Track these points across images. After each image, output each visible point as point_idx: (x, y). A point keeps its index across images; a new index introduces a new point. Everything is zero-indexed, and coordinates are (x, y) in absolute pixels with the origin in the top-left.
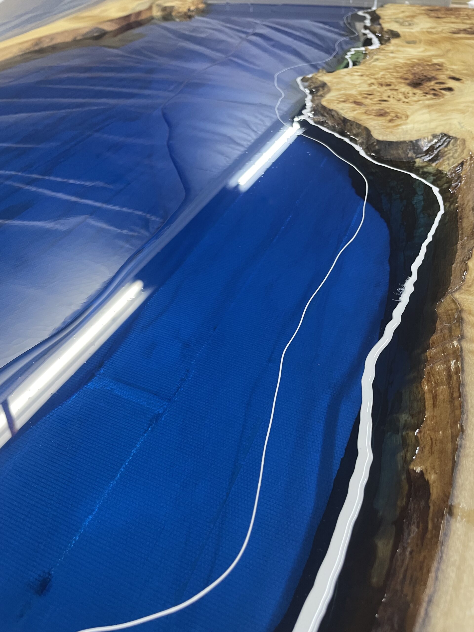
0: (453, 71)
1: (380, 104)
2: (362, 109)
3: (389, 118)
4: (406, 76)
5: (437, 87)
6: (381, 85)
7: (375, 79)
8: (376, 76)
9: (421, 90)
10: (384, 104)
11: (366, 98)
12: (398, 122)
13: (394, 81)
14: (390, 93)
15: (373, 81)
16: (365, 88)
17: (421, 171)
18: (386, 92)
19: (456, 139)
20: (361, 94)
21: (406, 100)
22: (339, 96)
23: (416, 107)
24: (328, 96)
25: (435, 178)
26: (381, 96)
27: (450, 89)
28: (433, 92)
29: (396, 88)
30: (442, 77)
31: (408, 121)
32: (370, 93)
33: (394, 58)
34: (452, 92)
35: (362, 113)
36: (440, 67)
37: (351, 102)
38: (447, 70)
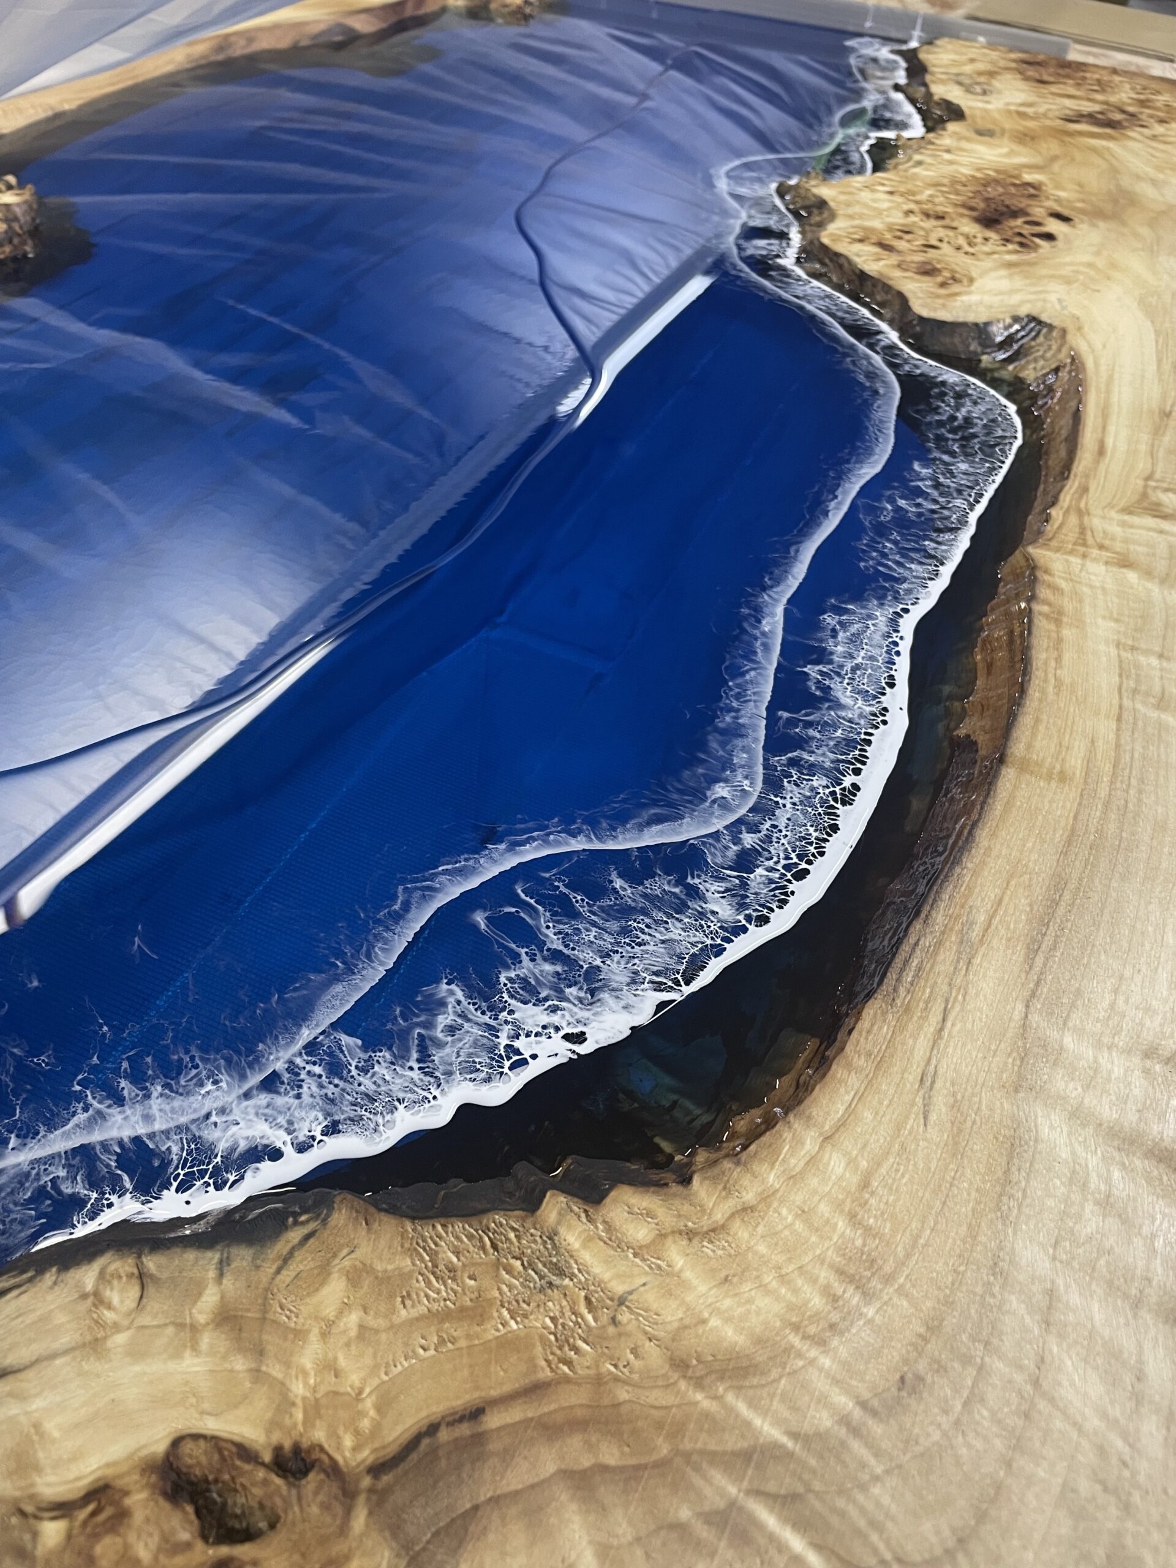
0: (1058, 200)
1: (925, 252)
2: (894, 259)
3: (939, 279)
4: (973, 203)
5: (1027, 230)
6: (927, 215)
7: (917, 202)
8: (918, 198)
9: (997, 232)
10: (932, 253)
11: (900, 238)
12: (955, 288)
13: (950, 210)
14: (942, 233)
15: (912, 206)
16: (897, 218)
17: (989, 375)
18: (936, 231)
19: (1051, 327)
20: (890, 229)
21: (971, 250)
22: (852, 230)
23: (988, 263)
24: (832, 228)
25: (1011, 389)
26: (926, 237)
27: (1049, 237)
28: (1018, 239)
29: (954, 224)
30: (1038, 212)
31: (973, 288)
32: (906, 229)
33: (951, 162)
34: (1053, 243)
35: (893, 266)
36: (1034, 191)
37: (874, 244)
38: (1048, 198)
